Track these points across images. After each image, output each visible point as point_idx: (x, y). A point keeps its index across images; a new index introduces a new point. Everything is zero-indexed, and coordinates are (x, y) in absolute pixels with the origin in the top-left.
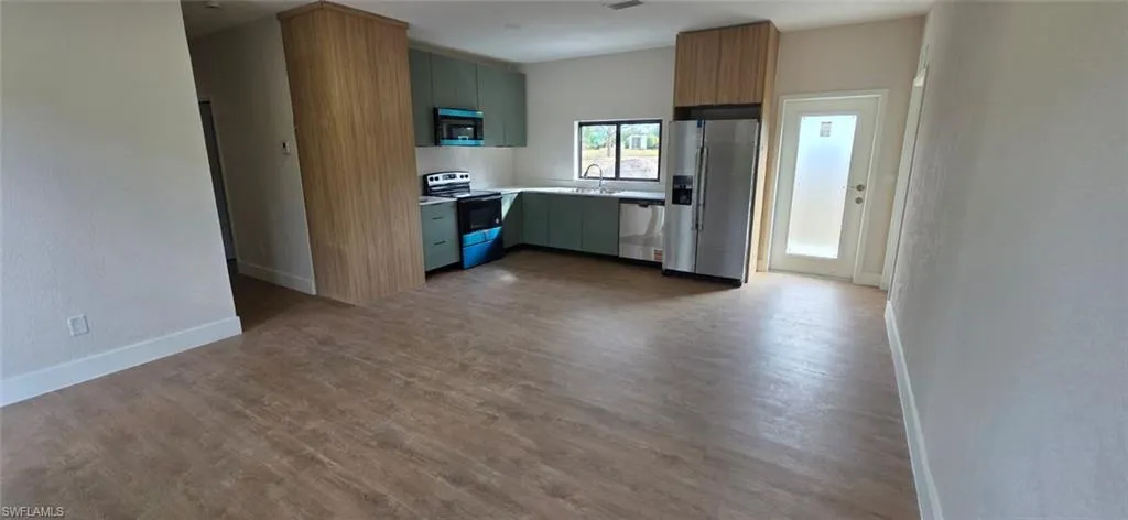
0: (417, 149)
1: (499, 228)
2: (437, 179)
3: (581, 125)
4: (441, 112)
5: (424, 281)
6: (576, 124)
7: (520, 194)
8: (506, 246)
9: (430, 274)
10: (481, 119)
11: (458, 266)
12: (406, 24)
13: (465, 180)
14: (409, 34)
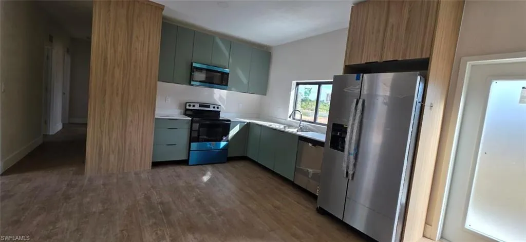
0: (159, 83)
1: (225, 143)
2: (194, 106)
3: (298, 84)
4: (194, 65)
5: (151, 168)
6: (294, 83)
7: (249, 124)
8: (230, 155)
9: (155, 164)
10: (228, 74)
11: (185, 162)
12: (164, 6)
13: (216, 109)
14: (165, 13)
